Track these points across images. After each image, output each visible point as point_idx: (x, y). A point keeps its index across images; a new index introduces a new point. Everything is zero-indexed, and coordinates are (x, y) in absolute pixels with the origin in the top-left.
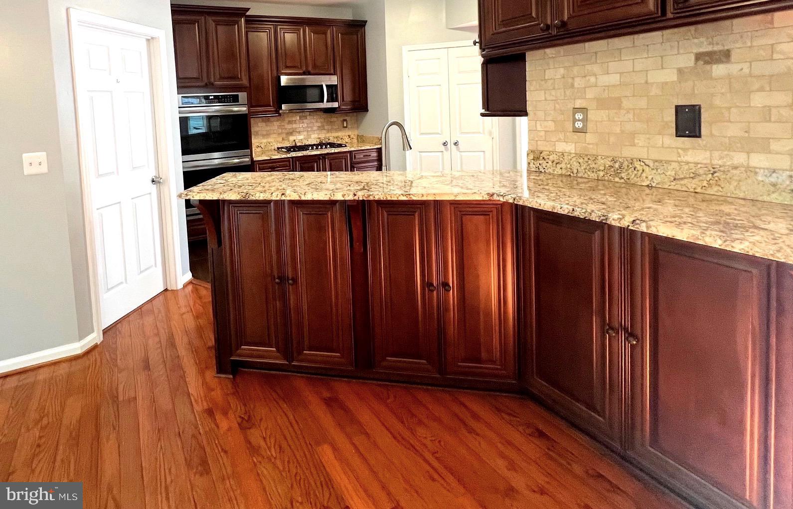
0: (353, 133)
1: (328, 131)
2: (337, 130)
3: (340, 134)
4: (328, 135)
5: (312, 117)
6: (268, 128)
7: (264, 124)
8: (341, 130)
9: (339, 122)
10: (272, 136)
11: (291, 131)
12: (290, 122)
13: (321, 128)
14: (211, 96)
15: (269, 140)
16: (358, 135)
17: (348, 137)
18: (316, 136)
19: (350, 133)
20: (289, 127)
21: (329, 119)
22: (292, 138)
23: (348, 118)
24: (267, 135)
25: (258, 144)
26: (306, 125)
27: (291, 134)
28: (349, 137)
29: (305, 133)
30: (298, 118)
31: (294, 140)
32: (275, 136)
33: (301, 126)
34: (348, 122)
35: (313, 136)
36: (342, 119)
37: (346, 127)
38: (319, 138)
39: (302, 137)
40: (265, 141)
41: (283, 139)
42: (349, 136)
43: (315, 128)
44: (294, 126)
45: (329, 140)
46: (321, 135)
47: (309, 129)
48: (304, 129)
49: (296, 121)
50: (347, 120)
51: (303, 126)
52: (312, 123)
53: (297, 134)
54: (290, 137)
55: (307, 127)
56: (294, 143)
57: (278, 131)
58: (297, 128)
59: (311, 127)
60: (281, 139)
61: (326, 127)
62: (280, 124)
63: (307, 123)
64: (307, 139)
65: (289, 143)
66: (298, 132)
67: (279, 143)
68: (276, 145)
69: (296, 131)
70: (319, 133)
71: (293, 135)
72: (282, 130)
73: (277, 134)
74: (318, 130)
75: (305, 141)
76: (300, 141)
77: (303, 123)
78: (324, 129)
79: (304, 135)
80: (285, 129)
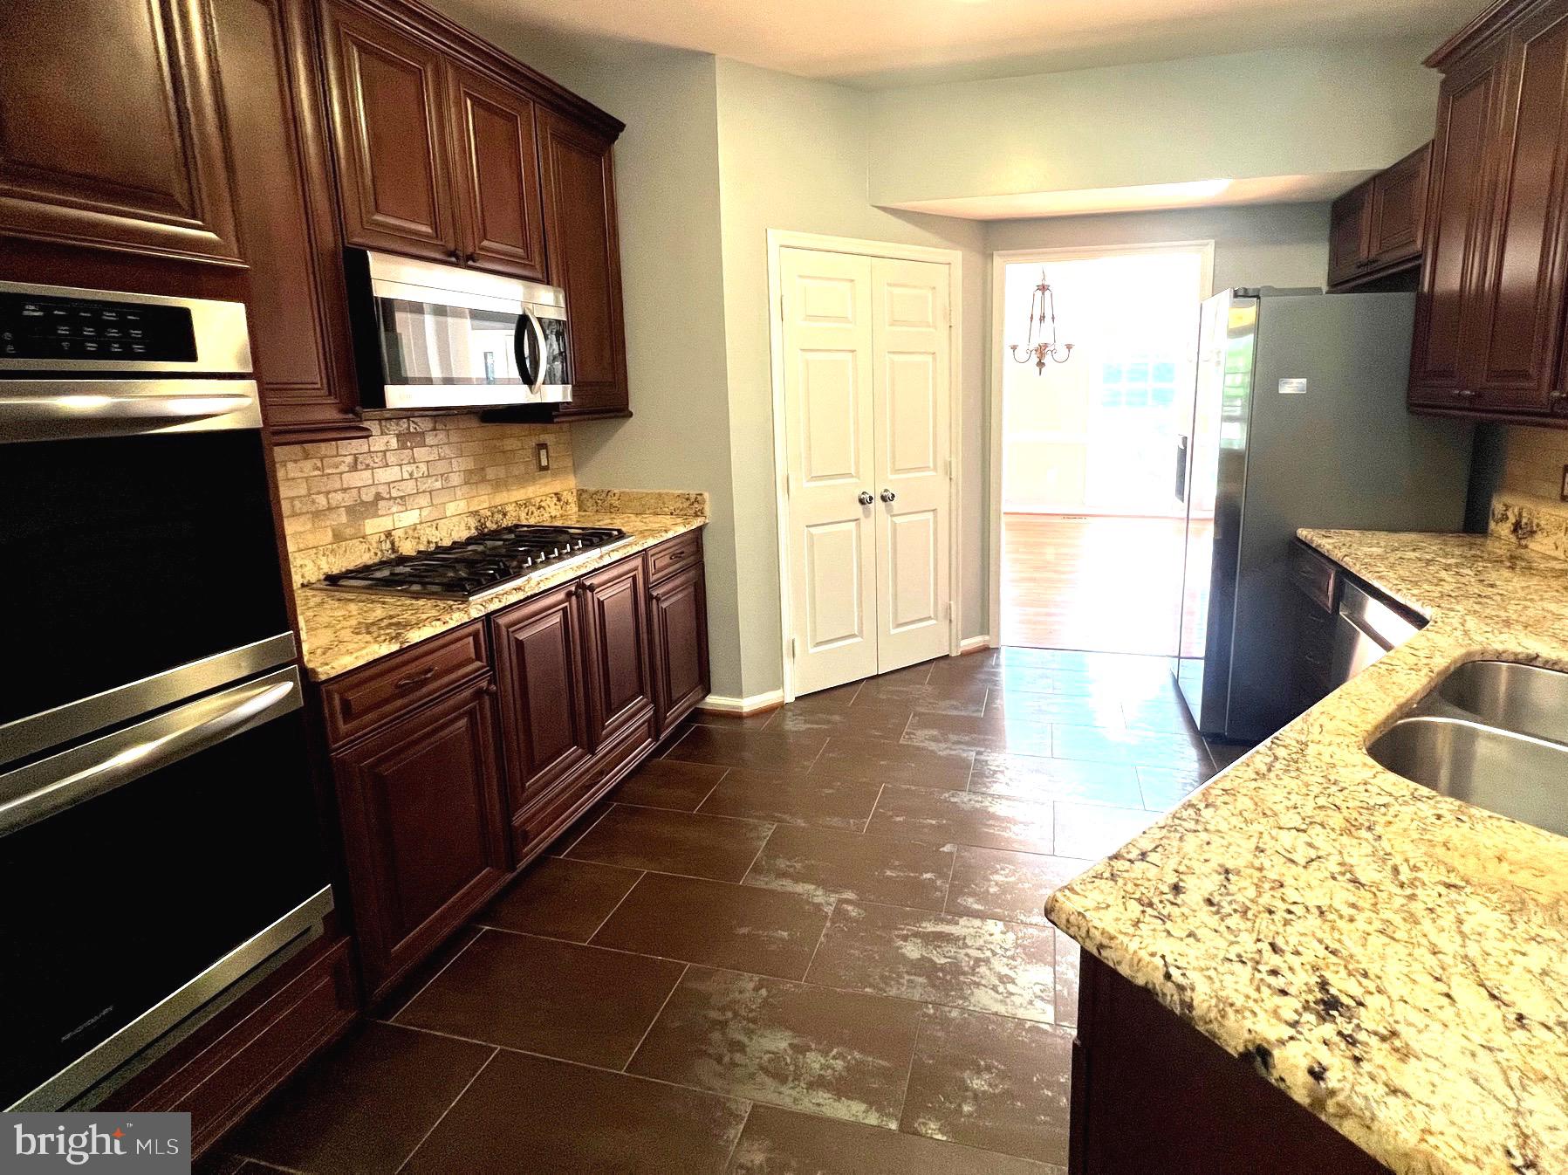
0: (567, 484)
1: (499, 485)
2: (523, 481)
3: (533, 491)
4: (501, 498)
5: (442, 436)
8: (534, 480)
9: (528, 454)
11: (371, 498)
12: (361, 462)
13: (475, 477)
16: (581, 492)
17: (555, 499)
19: (557, 486)
20: (359, 479)
21: (499, 443)
22: (373, 526)
23: (548, 438)
26: (424, 468)
27: (370, 507)
28: (559, 500)
29: (424, 501)
31: (388, 534)
33: (406, 476)
34: (549, 447)
35: (451, 509)
36: (533, 442)
37: (546, 468)
38: (476, 514)
39: (410, 518)
41: (339, 535)
42: (556, 494)
43: (456, 479)
44: (382, 476)
45: (505, 515)
47: (437, 485)
48: (419, 484)
49: (388, 453)
50: (546, 444)
51: (415, 472)
52: (444, 458)
53: (394, 509)
54: (367, 521)
55: (428, 476)
56: (388, 545)
57: (313, 502)
58: (392, 485)
59: (442, 475)
60: (329, 536)
61: (491, 473)
62: (318, 469)
63: (427, 459)
64: (434, 524)
65: (367, 547)
66: (399, 500)
67: (324, 555)
68: (310, 565)
69: (391, 498)
70: (470, 495)
71: (380, 513)
72: (330, 496)
73: (310, 516)
74: (465, 484)
75: (428, 531)
76: (411, 532)
77: (415, 463)
78: (483, 480)
79: (421, 509)
80: (344, 490)
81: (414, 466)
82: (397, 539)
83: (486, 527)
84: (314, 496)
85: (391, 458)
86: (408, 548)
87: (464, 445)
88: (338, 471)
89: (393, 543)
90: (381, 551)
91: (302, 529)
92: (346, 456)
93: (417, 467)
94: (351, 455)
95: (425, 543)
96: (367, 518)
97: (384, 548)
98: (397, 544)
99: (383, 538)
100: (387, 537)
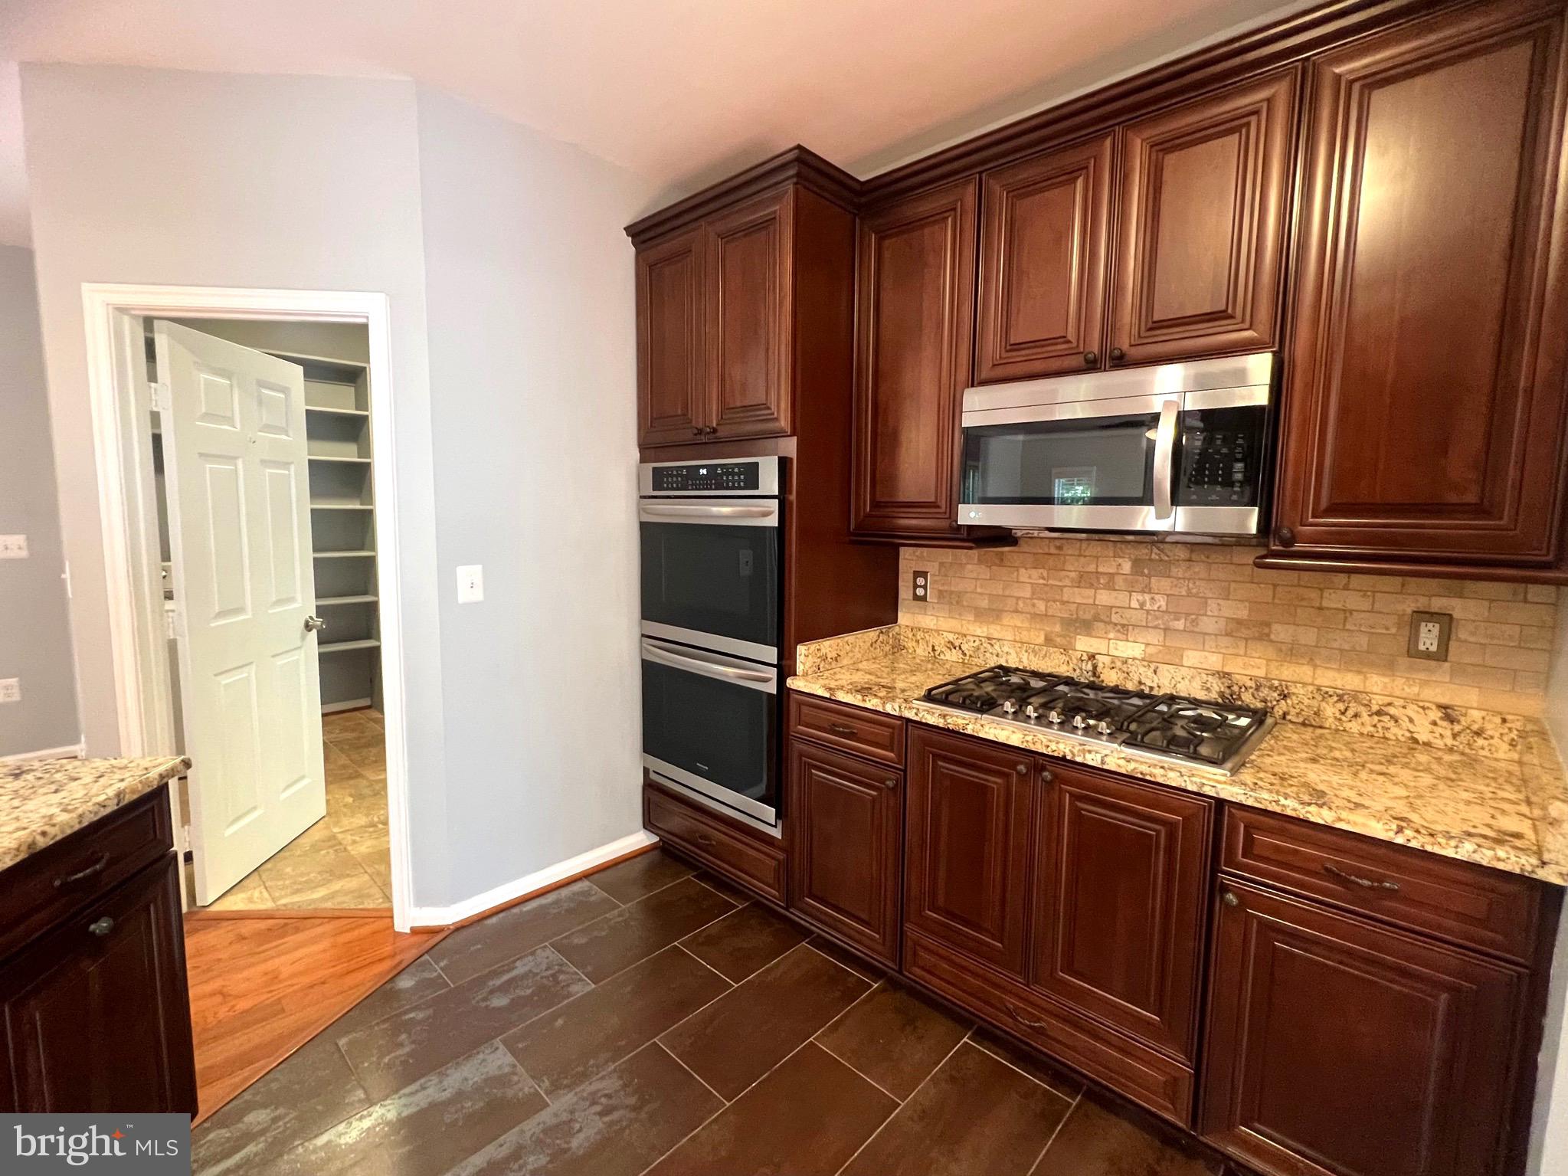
0: (1489, 705)
1: (1292, 652)
4: (1288, 672)
6: (997, 589)
7: (984, 572)
8: (1389, 667)
9: (1385, 622)
10: (1007, 620)
11: (1088, 616)
12: (1085, 580)
13: (1235, 630)
14: (703, 467)
15: (995, 631)
18: (1214, 661)
19: (1467, 697)
20: (1081, 596)
21: (1314, 594)
22: (1084, 644)
23: (1459, 609)
24: (991, 613)
25: (951, 637)
26: (1161, 602)
27: (1085, 625)
28: (1452, 720)
29: (1155, 637)
30: (1127, 566)
31: (1092, 657)
32: (1017, 621)
33: (1135, 604)
35: (1192, 658)
36: (1409, 606)
37: (1436, 658)
38: (1224, 675)
39: (1130, 649)
40: (981, 630)
41: (1049, 641)
43: (1213, 626)
44: (1104, 597)
46: (1240, 661)
47: (1180, 625)
48: (1150, 617)
49: (1116, 577)
50: (1450, 616)
51: (1148, 603)
52: (1196, 596)
53: (1111, 635)
54: (1078, 637)
55: (1166, 612)
56: (1090, 667)
57: (1034, 605)
58: (1114, 610)
59: (1188, 614)
60: (1041, 639)
61: (1281, 632)
62: (1043, 578)
63: (1168, 592)
64: (1153, 666)
65: (1067, 659)
66: (1119, 627)
67: (1026, 651)
68: (1014, 655)
69: (1110, 622)
70: (1231, 651)
71: (1094, 634)
72: (1049, 604)
73: (1028, 616)
74: (1227, 635)
75: (1142, 670)
76: (1118, 664)
77: (1150, 593)
78: (1264, 637)
79: (1147, 645)
80: (1063, 603)
81: (1147, 597)
82: (1100, 665)
83: (1240, 698)
84: (1035, 601)
85: (1119, 582)
86: (1110, 678)
87: (1233, 585)
88: (1060, 584)
89: (1095, 667)
90: (1081, 669)
91: (1020, 625)
92: (1070, 571)
93: (1153, 598)
94: (1075, 571)
95: (1136, 682)
96: (1079, 634)
97: (1084, 667)
98: (1099, 669)
99: (1085, 657)
100: (1089, 659)
